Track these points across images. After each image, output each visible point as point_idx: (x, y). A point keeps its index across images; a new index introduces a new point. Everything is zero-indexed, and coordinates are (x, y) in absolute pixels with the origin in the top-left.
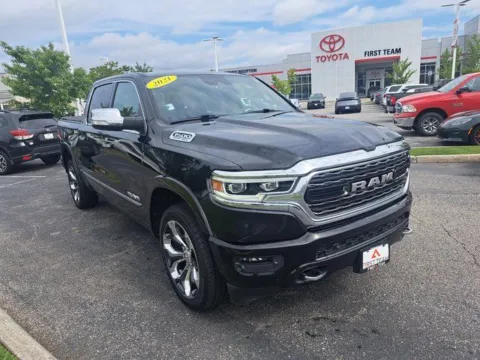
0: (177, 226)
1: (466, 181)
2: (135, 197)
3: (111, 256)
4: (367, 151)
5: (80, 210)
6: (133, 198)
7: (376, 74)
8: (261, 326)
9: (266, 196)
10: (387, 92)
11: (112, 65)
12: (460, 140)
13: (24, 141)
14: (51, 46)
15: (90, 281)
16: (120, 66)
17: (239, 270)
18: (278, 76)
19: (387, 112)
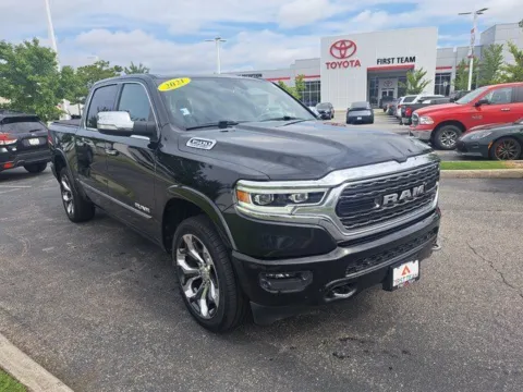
0: (194, 240)
1: (488, 197)
2: (144, 208)
3: (114, 274)
4: (400, 162)
5: (74, 224)
6: (142, 210)
7: (388, 83)
8: (284, 348)
9: (295, 207)
10: (402, 103)
11: (103, 65)
12: (480, 154)
13: (5, 146)
14: (36, 42)
15: (93, 301)
16: (112, 65)
17: (264, 287)
18: (285, 82)
19: (401, 124)
